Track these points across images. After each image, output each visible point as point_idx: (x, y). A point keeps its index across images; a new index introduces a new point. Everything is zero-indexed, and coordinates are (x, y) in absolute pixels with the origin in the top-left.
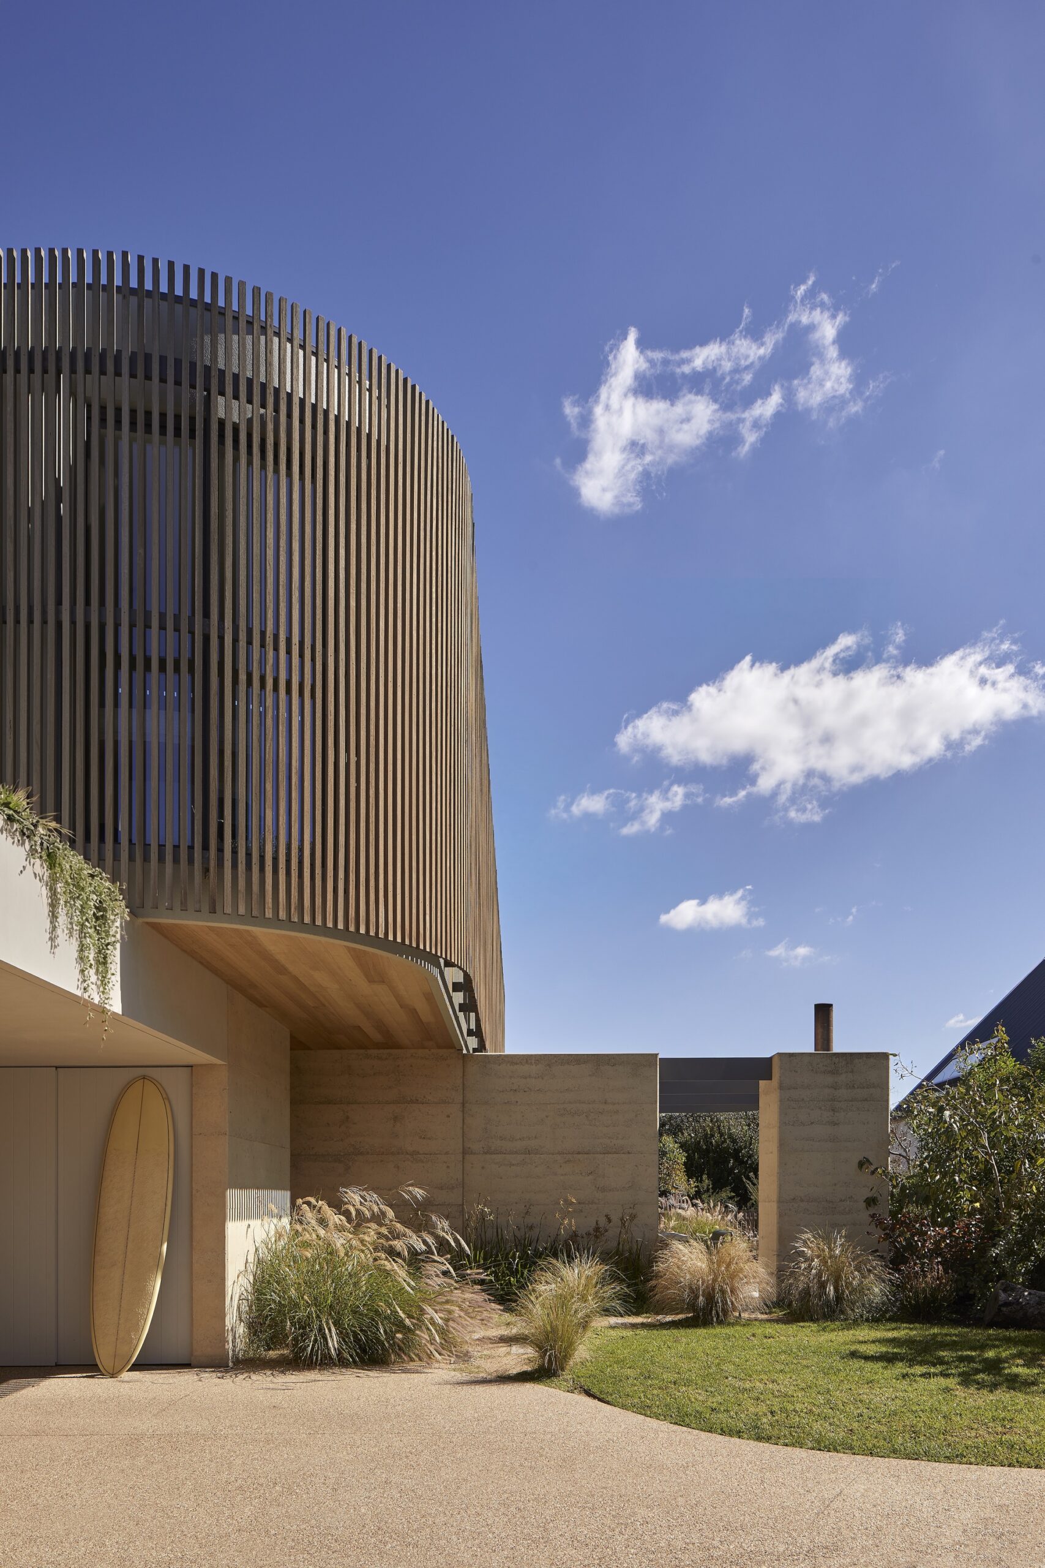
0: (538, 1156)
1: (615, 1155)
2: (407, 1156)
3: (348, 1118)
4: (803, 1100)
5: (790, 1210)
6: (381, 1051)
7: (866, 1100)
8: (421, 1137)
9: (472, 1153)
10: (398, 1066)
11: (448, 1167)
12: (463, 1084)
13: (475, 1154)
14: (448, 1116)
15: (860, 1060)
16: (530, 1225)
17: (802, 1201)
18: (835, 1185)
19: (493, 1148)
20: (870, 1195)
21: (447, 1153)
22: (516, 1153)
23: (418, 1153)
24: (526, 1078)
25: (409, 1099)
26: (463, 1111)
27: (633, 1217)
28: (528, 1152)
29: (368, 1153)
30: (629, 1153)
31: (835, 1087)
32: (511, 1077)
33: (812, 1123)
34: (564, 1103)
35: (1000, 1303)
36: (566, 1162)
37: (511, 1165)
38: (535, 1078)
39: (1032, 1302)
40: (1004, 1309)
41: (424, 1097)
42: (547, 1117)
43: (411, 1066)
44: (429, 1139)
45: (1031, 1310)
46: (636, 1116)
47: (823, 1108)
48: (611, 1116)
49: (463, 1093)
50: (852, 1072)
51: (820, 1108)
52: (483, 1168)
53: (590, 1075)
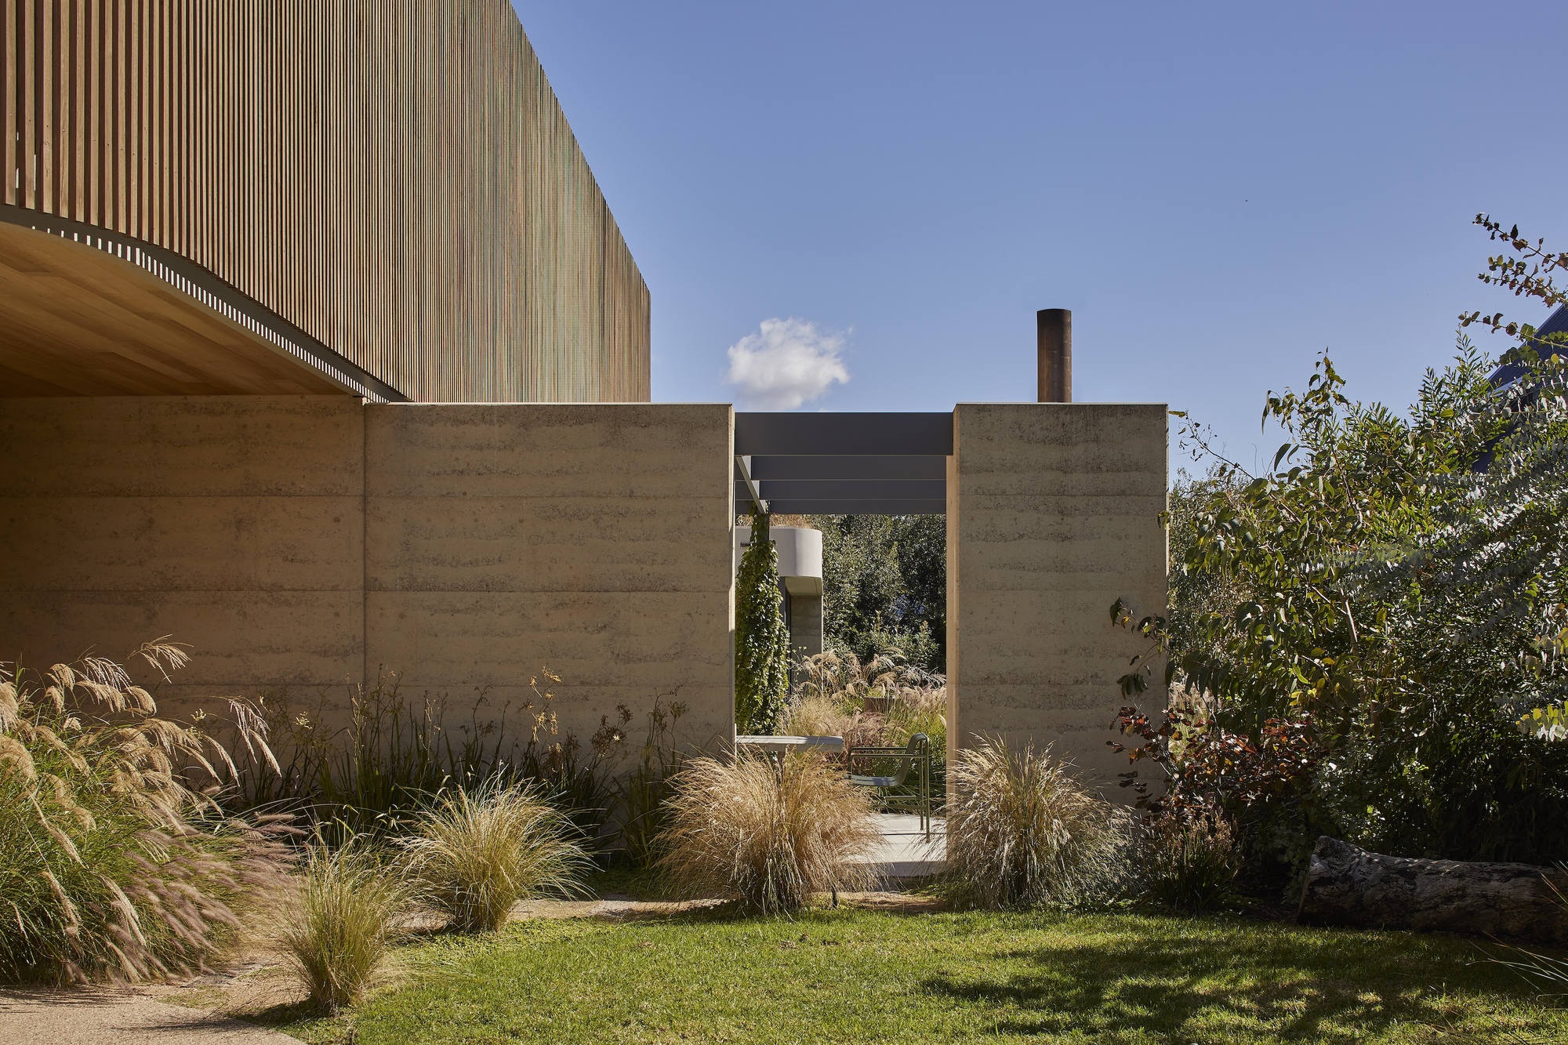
0: (504, 595)
1: (648, 594)
2: (261, 593)
3: (151, 521)
4: (1004, 492)
5: (980, 698)
6: (214, 398)
7: (1122, 493)
8: (286, 559)
9: (381, 588)
10: (245, 426)
11: (337, 614)
12: (365, 461)
13: (386, 590)
14: (337, 520)
15: (1111, 419)
16: (485, 725)
17: (1003, 681)
18: (1066, 652)
19: (420, 580)
20: (1130, 671)
21: (334, 589)
22: (464, 588)
23: (282, 588)
24: (481, 448)
25: (265, 488)
26: (364, 510)
27: (678, 711)
28: (486, 586)
29: (188, 588)
30: (675, 590)
31: (1064, 468)
32: (453, 448)
33: (1021, 536)
34: (552, 496)
35: (1313, 878)
36: (556, 607)
37: (455, 611)
38: (499, 449)
39: (1370, 878)
40: (1320, 890)
41: (293, 484)
42: (521, 521)
43: (268, 426)
44: (302, 561)
45: (1369, 892)
46: (689, 521)
47: (1042, 508)
48: (642, 521)
49: (365, 478)
50: (1096, 440)
51: (1036, 509)
52: (402, 616)
53: (601, 445)
